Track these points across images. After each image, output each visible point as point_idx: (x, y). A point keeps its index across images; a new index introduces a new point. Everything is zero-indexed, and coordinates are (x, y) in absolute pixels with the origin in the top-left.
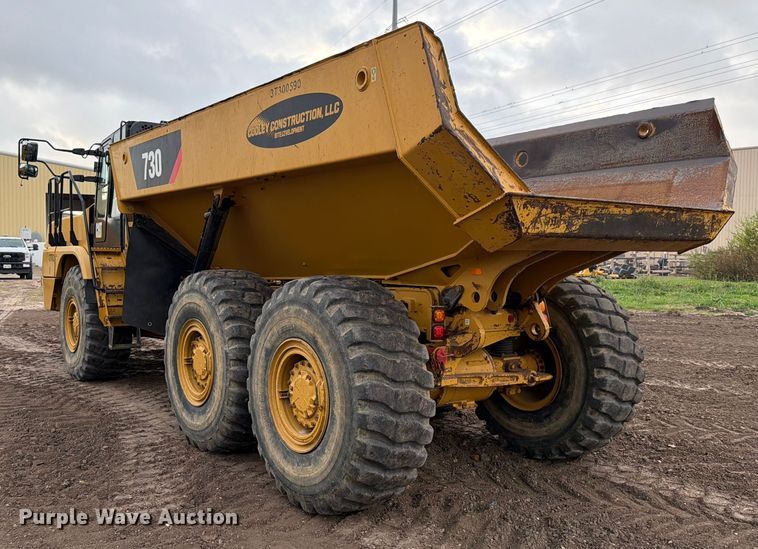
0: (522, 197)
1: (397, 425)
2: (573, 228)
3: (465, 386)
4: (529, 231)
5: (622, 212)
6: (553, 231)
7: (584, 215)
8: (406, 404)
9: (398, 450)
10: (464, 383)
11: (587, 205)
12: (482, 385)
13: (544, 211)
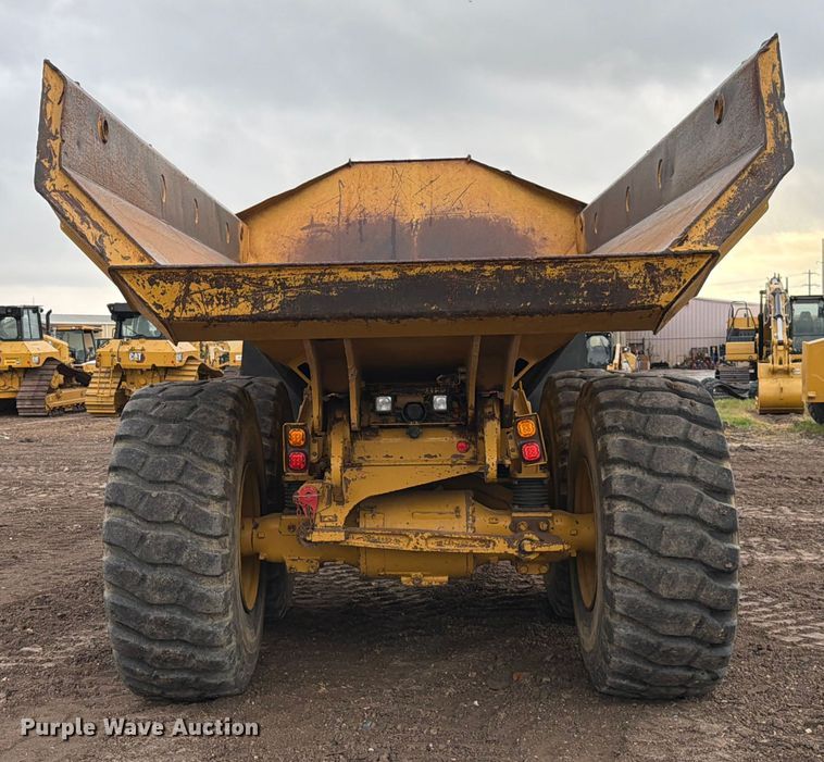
0: (140, 270)
1: (143, 579)
2: (269, 307)
3: (374, 546)
4: (177, 314)
5: (373, 278)
6: (226, 313)
7: (283, 286)
8: (158, 553)
9: (154, 614)
10: (375, 541)
11: (283, 272)
12: (410, 548)
13: (193, 287)
